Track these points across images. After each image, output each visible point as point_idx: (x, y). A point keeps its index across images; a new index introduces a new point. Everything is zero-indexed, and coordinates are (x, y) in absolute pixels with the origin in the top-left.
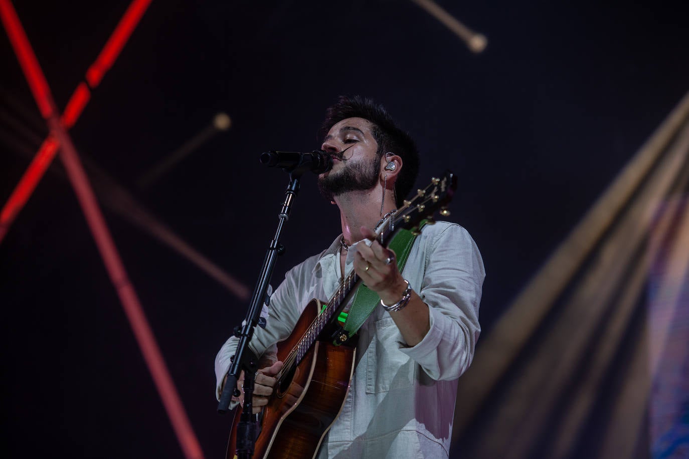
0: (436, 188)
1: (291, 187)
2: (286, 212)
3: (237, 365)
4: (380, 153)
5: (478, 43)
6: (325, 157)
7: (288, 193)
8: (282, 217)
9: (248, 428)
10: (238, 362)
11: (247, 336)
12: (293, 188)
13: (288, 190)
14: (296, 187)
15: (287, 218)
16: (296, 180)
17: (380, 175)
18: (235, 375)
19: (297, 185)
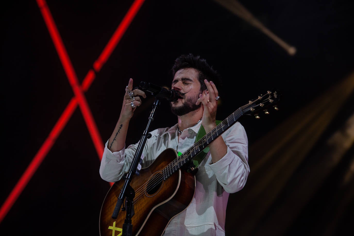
2: (152, 116)
3: (123, 194)
5: (292, 51)
6: (174, 93)
7: (153, 107)
8: (150, 119)
9: (128, 227)
10: (123, 193)
11: (129, 179)
12: (156, 104)
14: (158, 104)
15: (153, 120)
16: (158, 100)
18: (122, 199)
19: (159, 103)
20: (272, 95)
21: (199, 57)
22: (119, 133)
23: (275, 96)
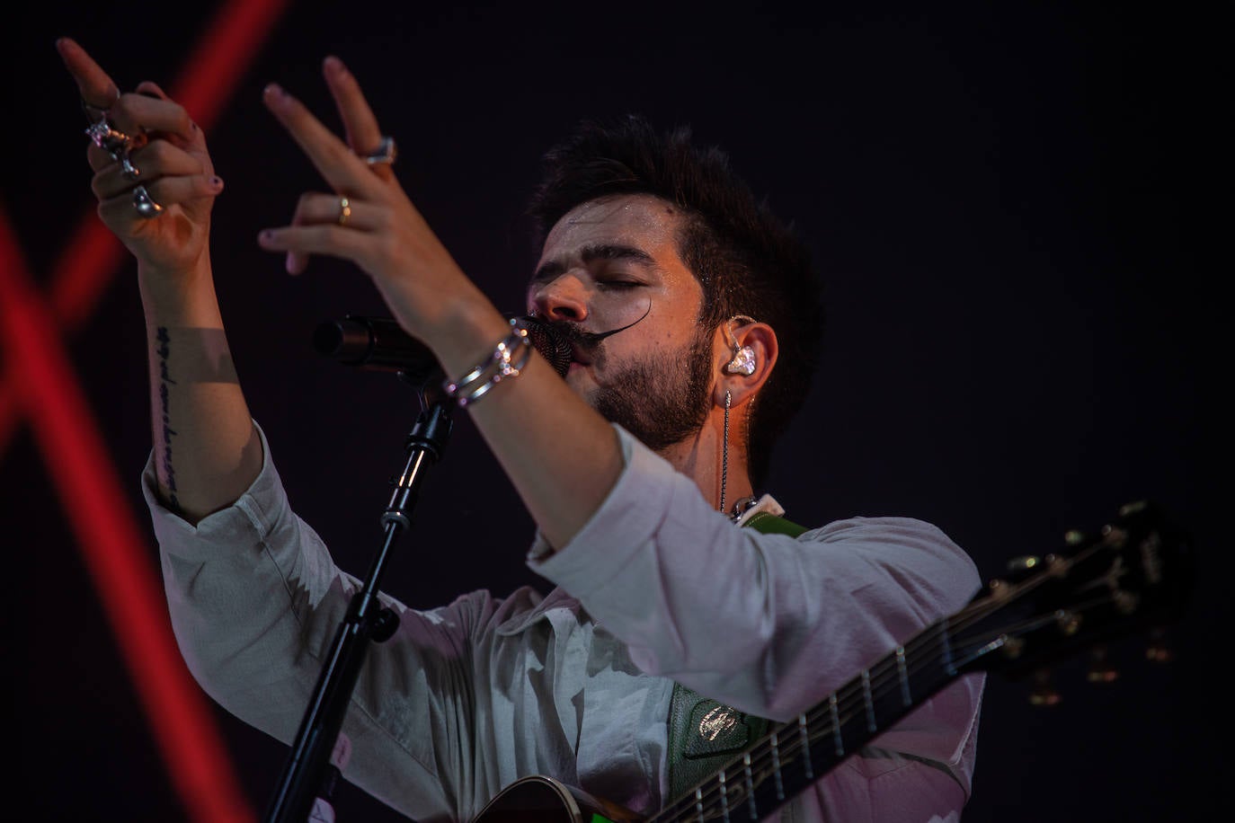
0: (1118, 562)
1: (423, 430)
2: (402, 506)
4: (711, 316)
7: (413, 448)
8: (391, 522)
12: (430, 433)
13: (413, 439)
15: (406, 524)
16: (439, 408)
17: (710, 391)
20: (1131, 554)
21: (683, 135)
22: (174, 383)
23: (1151, 565)
